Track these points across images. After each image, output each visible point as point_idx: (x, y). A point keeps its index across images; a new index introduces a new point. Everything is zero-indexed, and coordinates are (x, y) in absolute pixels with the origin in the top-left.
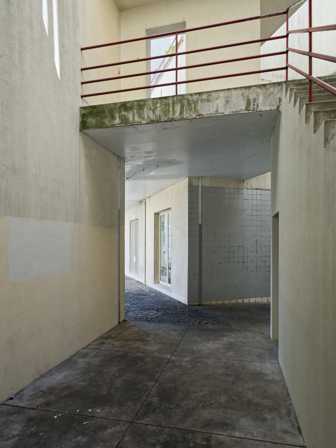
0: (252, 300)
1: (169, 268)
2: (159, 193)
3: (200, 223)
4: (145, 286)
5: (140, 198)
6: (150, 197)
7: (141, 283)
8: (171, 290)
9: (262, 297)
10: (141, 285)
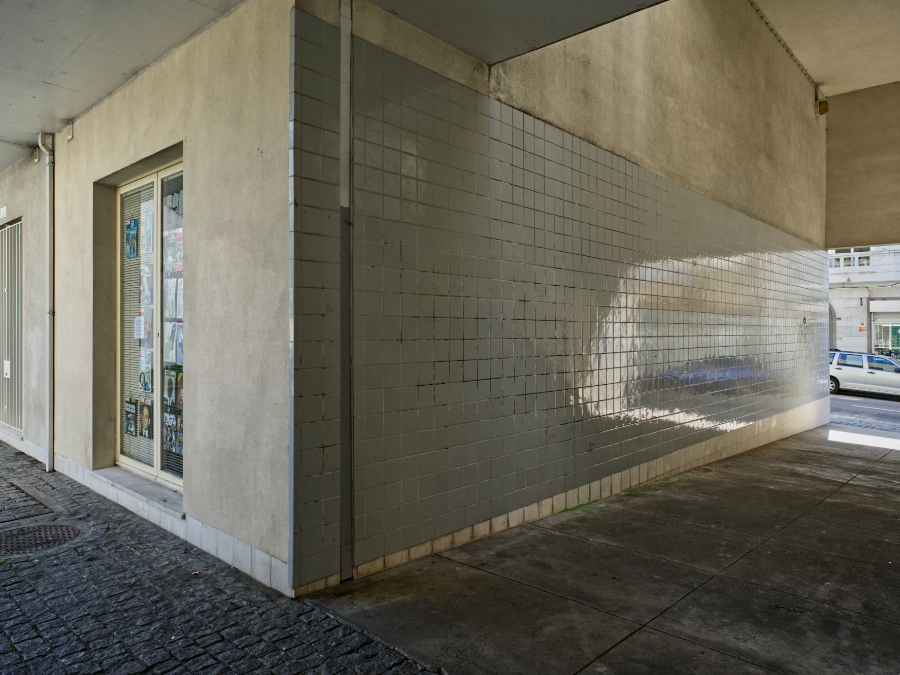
0: (515, 517)
1: (164, 408)
2: (118, 95)
3: (344, 202)
4: (51, 479)
5: (28, 127)
6: (70, 121)
7: (35, 462)
8: (185, 509)
9: (538, 499)
10: (36, 471)
